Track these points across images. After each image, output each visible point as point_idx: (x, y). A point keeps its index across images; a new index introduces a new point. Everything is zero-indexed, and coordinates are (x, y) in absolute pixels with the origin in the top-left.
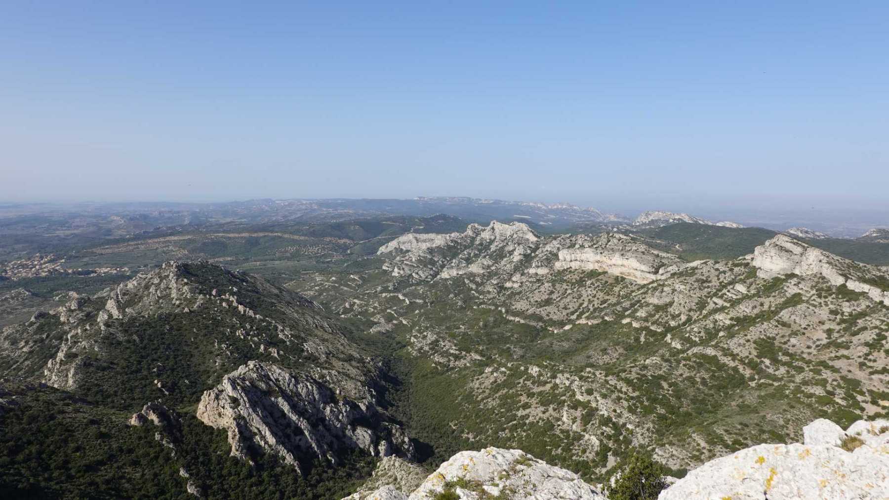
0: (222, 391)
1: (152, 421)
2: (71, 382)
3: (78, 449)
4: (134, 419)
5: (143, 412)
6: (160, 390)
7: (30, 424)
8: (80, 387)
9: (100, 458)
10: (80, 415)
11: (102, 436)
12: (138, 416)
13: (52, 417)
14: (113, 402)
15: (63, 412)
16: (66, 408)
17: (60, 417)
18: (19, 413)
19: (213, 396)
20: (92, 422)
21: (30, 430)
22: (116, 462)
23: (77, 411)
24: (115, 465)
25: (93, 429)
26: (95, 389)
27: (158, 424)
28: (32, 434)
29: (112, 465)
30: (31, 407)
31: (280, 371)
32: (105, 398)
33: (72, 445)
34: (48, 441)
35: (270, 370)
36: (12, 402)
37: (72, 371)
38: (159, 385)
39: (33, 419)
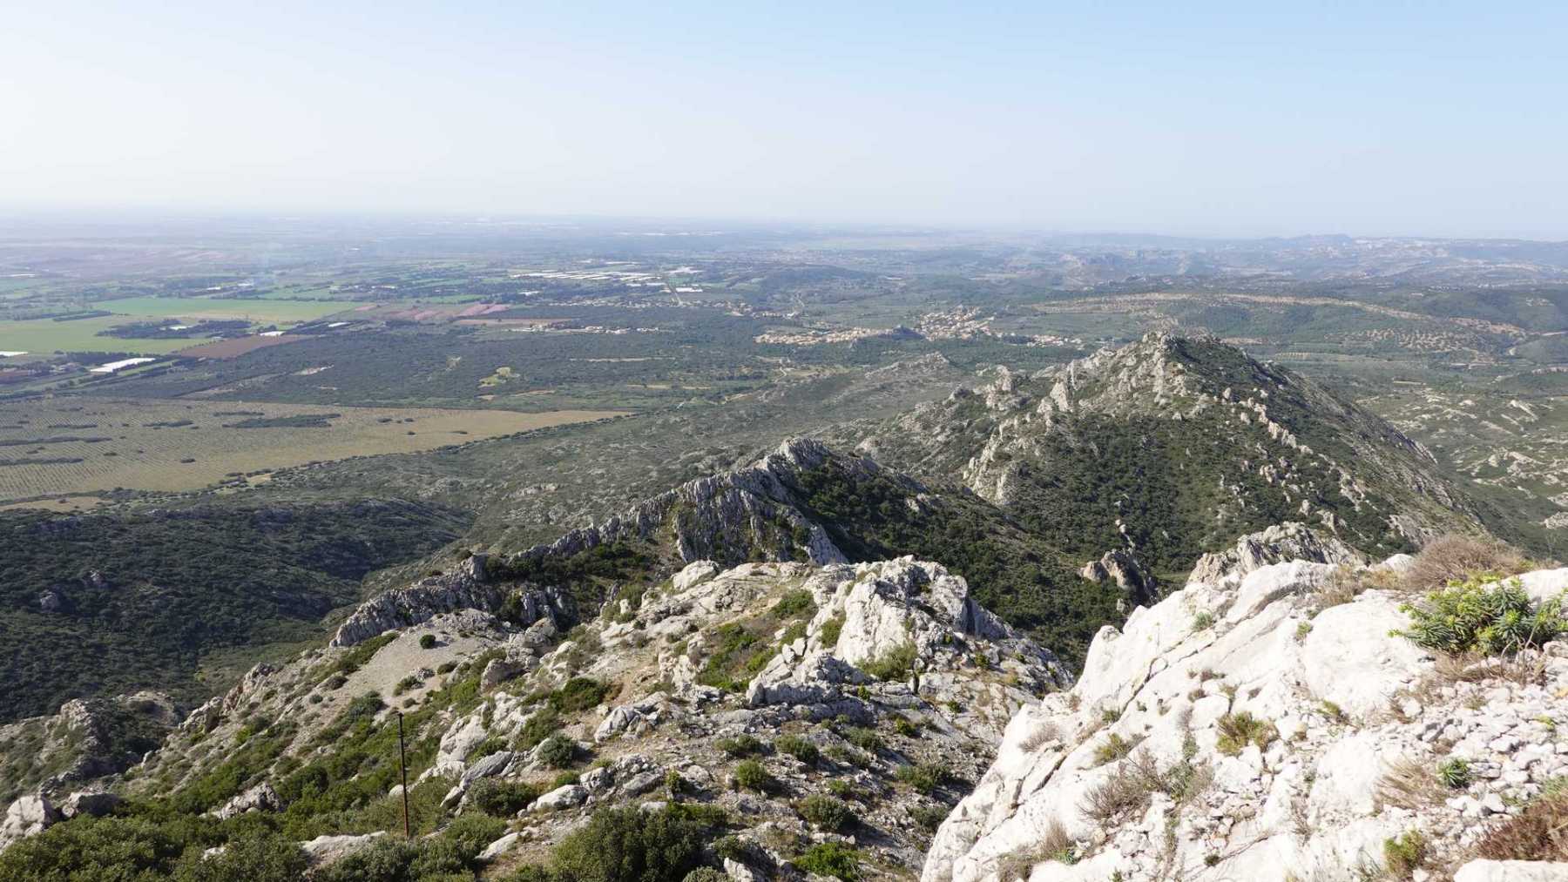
0: (1235, 560)
1: (1115, 580)
2: (1000, 494)
3: (1008, 590)
4: (1088, 568)
5: (1102, 561)
6: (1122, 536)
7: (954, 537)
8: (1011, 504)
9: (1035, 612)
10: (1015, 541)
11: (1044, 581)
12: (1096, 565)
13: (981, 537)
14: (1053, 537)
15: (995, 532)
16: (998, 528)
17: (990, 537)
18: (942, 519)
19: (1217, 565)
20: (1031, 557)
21: (954, 546)
22: (1057, 625)
23: (1012, 535)
24: (1055, 630)
25: (1031, 567)
26: (1031, 513)
27: (1124, 587)
28: (956, 552)
29: (1051, 629)
30: (955, 513)
31: (1347, 552)
32: (1042, 529)
33: (1002, 583)
34: (974, 567)
35: (1326, 545)
36: (935, 501)
37: (1003, 478)
38: (1122, 529)
39: (958, 532)
